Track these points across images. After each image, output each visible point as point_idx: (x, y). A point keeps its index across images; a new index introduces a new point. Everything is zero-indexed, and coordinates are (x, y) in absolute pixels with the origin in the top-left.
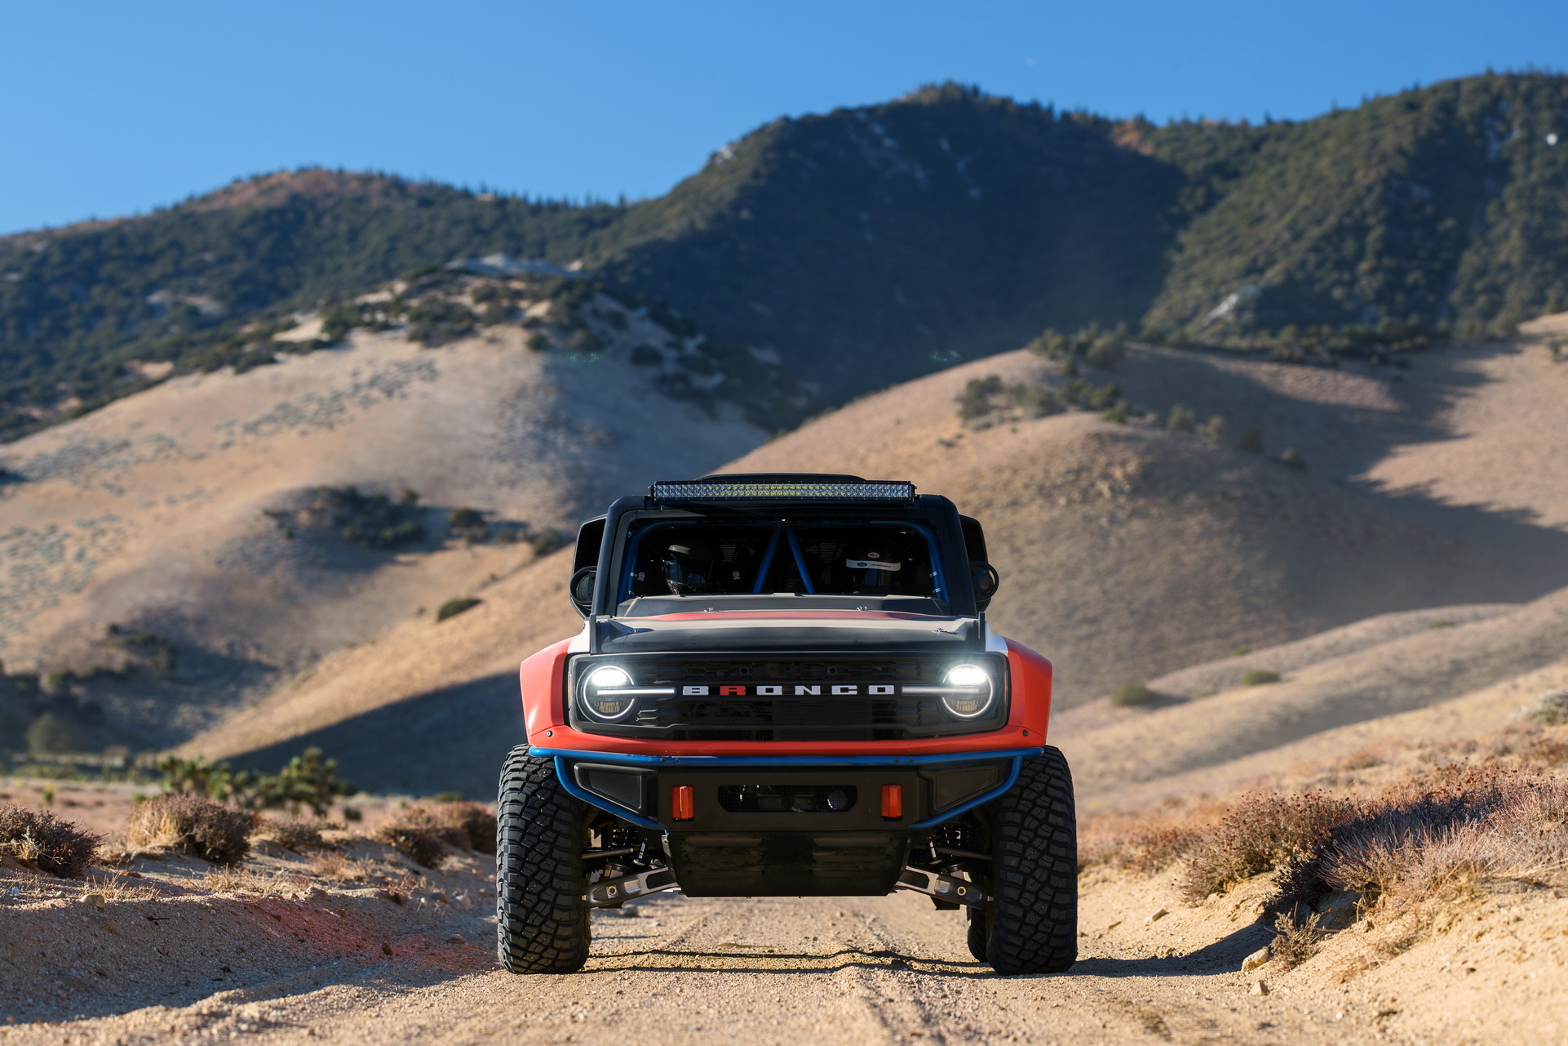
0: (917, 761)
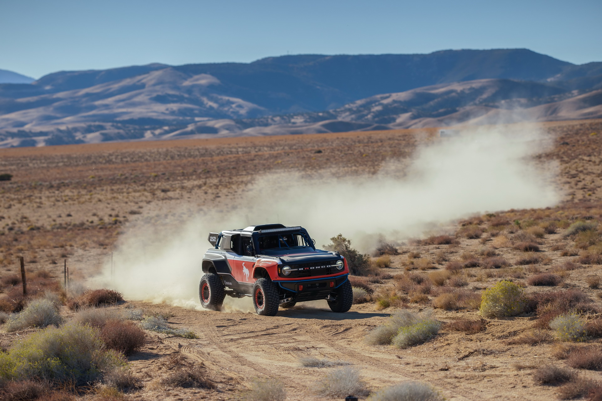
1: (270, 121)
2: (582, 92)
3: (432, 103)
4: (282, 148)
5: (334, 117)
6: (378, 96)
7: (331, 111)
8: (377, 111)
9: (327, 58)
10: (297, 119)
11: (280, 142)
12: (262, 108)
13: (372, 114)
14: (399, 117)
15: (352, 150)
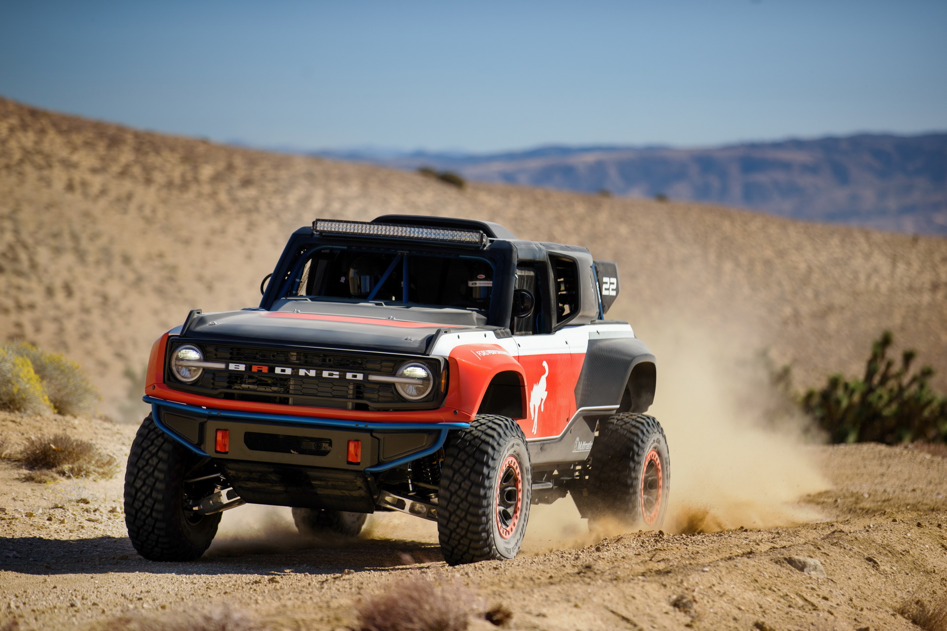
0: (370, 426)
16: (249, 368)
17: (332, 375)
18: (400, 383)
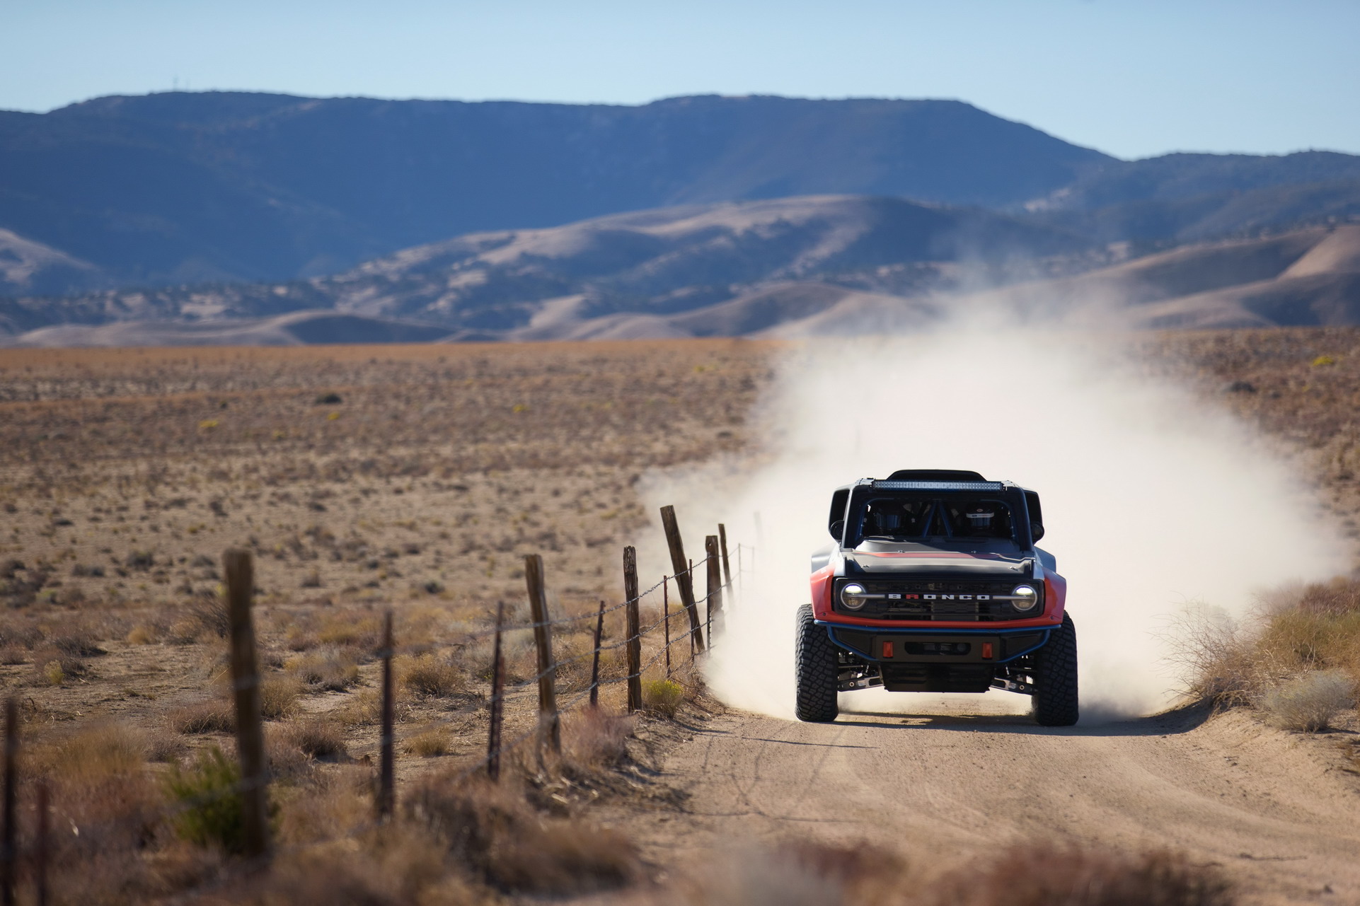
0: (997, 631)
1: (109, 306)
2: (1139, 249)
3: (649, 267)
4: (187, 385)
5: (326, 300)
6: (473, 239)
7: (315, 281)
8: (468, 286)
9: (307, 107)
10: (202, 303)
11: (178, 368)
12: (82, 265)
13: (452, 296)
14: (541, 308)
15: (443, 399)
16: (903, 596)
17: (967, 597)
18: (1014, 600)
